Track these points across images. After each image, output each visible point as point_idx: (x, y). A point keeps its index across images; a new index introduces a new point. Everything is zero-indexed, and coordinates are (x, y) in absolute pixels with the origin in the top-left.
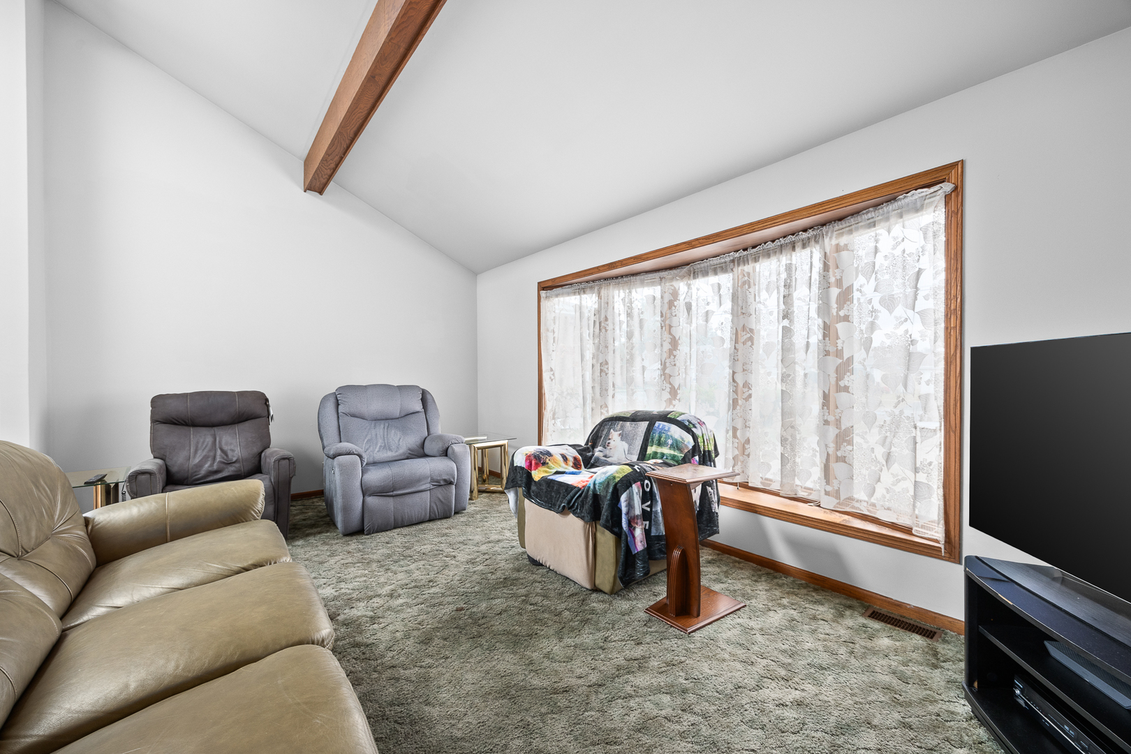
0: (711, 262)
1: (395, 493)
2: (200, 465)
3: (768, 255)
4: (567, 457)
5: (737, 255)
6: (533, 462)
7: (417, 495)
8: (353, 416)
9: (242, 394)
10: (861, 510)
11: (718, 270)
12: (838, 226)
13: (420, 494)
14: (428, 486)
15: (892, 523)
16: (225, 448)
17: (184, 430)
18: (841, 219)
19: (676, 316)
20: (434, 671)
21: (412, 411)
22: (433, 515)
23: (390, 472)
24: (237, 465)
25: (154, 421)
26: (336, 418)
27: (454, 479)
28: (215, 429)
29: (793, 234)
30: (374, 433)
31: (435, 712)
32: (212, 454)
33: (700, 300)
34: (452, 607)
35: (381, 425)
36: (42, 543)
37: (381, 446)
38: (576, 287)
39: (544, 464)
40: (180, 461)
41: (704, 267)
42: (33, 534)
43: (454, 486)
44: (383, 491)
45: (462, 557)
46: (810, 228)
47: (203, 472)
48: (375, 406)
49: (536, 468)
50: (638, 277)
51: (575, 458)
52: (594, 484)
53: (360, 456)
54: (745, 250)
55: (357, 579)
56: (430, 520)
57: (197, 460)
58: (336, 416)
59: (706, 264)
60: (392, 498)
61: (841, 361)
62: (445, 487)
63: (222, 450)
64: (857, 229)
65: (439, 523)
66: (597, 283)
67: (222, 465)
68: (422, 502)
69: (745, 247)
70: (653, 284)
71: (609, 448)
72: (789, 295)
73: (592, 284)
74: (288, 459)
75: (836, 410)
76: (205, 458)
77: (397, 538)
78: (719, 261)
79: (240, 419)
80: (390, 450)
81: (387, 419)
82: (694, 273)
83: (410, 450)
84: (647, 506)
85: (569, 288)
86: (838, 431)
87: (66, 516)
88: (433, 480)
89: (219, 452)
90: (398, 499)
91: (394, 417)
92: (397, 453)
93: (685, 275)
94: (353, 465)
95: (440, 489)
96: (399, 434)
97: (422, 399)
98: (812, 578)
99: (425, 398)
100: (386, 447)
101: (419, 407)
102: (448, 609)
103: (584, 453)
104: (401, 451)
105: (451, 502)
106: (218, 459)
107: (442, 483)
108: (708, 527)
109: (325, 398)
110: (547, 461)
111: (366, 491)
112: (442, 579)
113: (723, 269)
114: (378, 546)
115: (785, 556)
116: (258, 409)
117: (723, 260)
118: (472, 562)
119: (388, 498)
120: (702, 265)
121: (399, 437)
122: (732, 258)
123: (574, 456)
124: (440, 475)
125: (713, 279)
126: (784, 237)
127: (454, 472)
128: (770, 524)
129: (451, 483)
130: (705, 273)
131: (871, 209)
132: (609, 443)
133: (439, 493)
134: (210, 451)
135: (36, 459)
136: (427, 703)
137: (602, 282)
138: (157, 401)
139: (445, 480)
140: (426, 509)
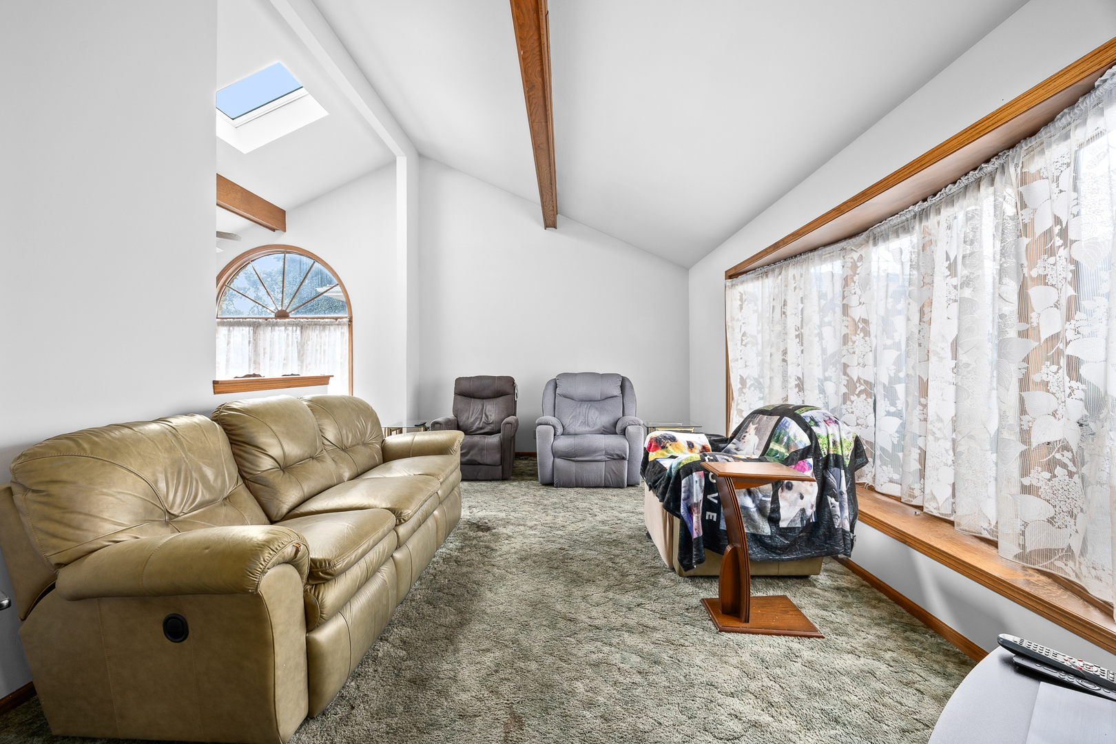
0: (891, 223)
1: (576, 459)
2: (473, 423)
3: (951, 201)
4: (695, 444)
5: (917, 208)
6: (653, 444)
7: (594, 463)
8: (565, 397)
9: (500, 378)
10: (1066, 573)
11: (900, 231)
12: (1026, 145)
13: (597, 463)
14: (603, 457)
15: (1105, 602)
16: (488, 414)
17: (468, 400)
18: (1033, 133)
19: (855, 293)
20: (511, 576)
21: (610, 396)
22: (607, 483)
23: (573, 442)
24: (492, 425)
25: (455, 394)
26: (553, 398)
27: (626, 455)
28: (484, 400)
29: (975, 169)
30: (578, 411)
31: (489, 595)
32: (480, 416)
33: (880, 271)
34: (559, 546)
35: (585, 406)
36: (355, 446)
37: (582, 422)
38: (759, 271)
39: (664, 447)
40: (463, 419)
41: (885, 229)
42: (350, 440)
43: (626, 462)
44: (567, 456)
45: (600, 517)
46: (993, 157)
47: (474, 428)
48: (581, 389)
49: (655, 450)
50: (816, 253)
51: (704, 448)
52: (671, 468)
53: (554, 427)
54: (925, 200)
55: (523, 513)
56: (606, 487)
57: (472, 420)
58: (554, 396)
59: (886, 226)
60: (574, 463)
61: (1037, 344)
62: (617, 461)
63: (485, 414)
64: (1050, 145)
65: (611, 490)
66: (778, 264)
67: (485, 425)
68: (599, 470)
69: (924, 197)
70: (832, 258)
71: (743, 441)
72: (971, 254)
73: (773, 266)
74: (511, 424)
75: (1023, 417)
76: (477, 418)
77: (572, 493)
78: (899, 220)
79: (498, 394)
80: (588, 425)
81: (590, 401)
82: (874, 239)
83: (604, 427)
84: (714, 498)
85: (752, 273)
86: (1024, 447)
87: (373, 436)
88: (607, 453)
89: (484, 415)
90: (579, 465)
91: (596, 399)
92: (593, 429)
93: (863, 242)
94: (547, 433)
95: (614, 461)
96: (597, 413)
97: (621, 387)
98: (969, 648)
99: (624, 384)
100: (586, 423)
101: (617, 392)
102: (554, 546)
103: (715, 443)
104: (596, 428)
105: (622, 474)
106: (483, 420)
107: (616, 457)
108: (826, 544)
109: (549, 383)
110: (668, 445)
111: (556, 454)
112: (570, 528)
113: (905, 228)
114: (555, 496)
115: (940, 610)
116: (508, 388)
117: (904, 218)
118: (603, 522)
119: (571, 462)
120: (883, 228)
121: (597, 416)
122: (913, 213)
123: (703, 444)
124: (614, 450)
125: (895, 244)
126: (966, 175)
127: (625, 448)
128: (924, 563)
129: (623, 458)
130: (885, 237)
131: (1066, 110)
132: (745, 436)
133: (613, 465)
134: (479, 414)
135: (362, 407)
136: (490, 590)
137: (783, 263)
138: (458, 381)
139: (617, 455)
140: (601, 477)
